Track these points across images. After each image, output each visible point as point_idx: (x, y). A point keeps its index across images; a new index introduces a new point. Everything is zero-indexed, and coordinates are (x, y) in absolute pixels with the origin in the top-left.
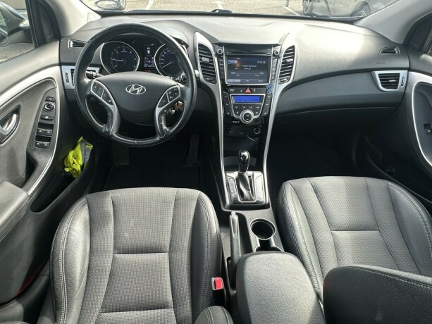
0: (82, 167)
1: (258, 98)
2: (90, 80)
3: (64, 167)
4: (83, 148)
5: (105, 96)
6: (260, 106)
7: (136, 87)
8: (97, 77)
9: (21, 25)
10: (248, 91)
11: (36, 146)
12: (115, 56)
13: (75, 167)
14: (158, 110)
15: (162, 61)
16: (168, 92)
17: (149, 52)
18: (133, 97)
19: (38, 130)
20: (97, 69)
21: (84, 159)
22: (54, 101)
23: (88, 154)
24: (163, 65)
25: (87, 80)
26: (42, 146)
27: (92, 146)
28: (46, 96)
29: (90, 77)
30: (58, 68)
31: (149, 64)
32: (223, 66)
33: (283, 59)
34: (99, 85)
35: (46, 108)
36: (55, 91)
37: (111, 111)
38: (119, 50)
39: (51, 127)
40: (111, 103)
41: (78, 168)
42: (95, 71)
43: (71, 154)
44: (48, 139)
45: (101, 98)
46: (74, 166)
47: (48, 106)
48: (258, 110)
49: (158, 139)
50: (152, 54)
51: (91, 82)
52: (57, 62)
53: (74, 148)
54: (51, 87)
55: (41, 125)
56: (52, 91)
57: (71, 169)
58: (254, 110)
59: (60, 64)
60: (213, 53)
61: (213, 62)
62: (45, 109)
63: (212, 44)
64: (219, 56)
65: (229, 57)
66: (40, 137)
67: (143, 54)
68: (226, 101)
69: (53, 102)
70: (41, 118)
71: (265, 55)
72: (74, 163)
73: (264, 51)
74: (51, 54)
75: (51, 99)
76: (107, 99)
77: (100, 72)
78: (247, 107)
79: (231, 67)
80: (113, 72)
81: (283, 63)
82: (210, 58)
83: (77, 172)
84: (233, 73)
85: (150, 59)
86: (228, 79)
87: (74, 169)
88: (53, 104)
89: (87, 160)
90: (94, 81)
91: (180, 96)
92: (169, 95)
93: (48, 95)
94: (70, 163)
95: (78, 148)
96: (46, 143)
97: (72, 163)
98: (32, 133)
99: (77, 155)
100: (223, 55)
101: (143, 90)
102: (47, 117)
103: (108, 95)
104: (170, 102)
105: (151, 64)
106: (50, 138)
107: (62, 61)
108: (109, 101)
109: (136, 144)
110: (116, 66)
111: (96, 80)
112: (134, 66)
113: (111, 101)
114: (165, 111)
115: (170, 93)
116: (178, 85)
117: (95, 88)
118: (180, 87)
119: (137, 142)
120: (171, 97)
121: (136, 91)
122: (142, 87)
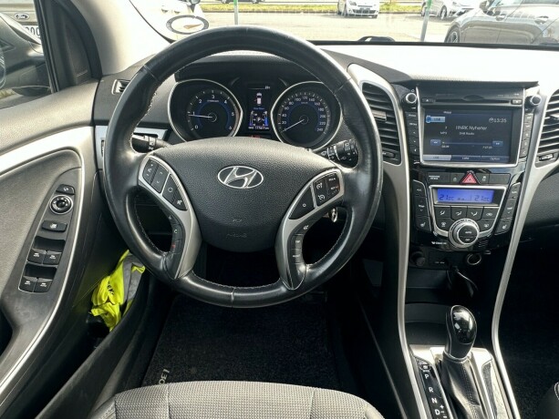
0: (122, 308)
1: (490, 195)
2: (139, 154)
3: (91, 306)
4: (128, 274)
5: (171, 190)
6: (494, 211)
7: (241, 172)
8: (156, 147)
9: (32, 53)
10: (470, 179)
11: (23, 287)
12: (196, 108)
13: (110, 310)
14: (288, 226)
15: (283, 119)
16: (315, 184)
17: (259, 101)
18: (234, 194)
19: (32, 252)
20: (161, 133)
21: (127, 293)
22: (73, 194)
23: (136, 283)
24: (284, 126)
25: (132, 155)
26: (36, 288)
27: (144, 268)
28: (58, 184)
29: (142, 148)
30: (89, 129)
31: (257, 124)
32: (416, 129)
33: (548, 114)
34: (158, 166)
35: (55, 207)
36: (77, 174)
37: (181, 225)
38: (205, 98)
39: (60, 245)
40: (183, 208)
41: (115, 311)
42: (155, 136)
43: (105, 283)
44: (50, 272)
45: (160, 196)
46: (108, 307)
47: (59, 202)
48: (489, 220)
49: (283, 290)
50: (267, 105)
51: (140, 159)
52: (89, 118)
53: (111, 271)
54: (70, 165)
55: (41, 242)
56: (71, 173)
57: (101, 311)
58: (480, 220)
59: (94, 123)
60: (395, 102)
61: (394, 120)
62: (52, 211)
63: (390, 83)
64: (407, 108)
65: (428, 109)
66: (34, 269)
67: (249, 105)
68: (418, 198)
69: (70, 194)
70: (43, 228)
71: (509, 105)
72: (108, 301)
73: (507, 97)
74: (80, 104)
75: (66, 189)
76: (174, 197)
77: (166, 138)
78: (467, 213)
79: (431, 130)
80: (191, 137)
81: (546, 122)
82: (387, 112)
83: (113, 319)
84: (436, 142)
85: (260, 113)
86: (425, 153)
87: (107, 313)
88: (69, 199)
89: (132, 295)
90: (149, 156)
91: (341, 193)
92: (318, 192)
93: (63, 181)
94: (101, 301)
95: (119, 272)
96: (44, 282)
97: (104, 300)
98: (20, 259)
99: (116, 286)
100: (416, 105)
101: (258, 178)
102: (54, 226)
103: (176, 189)
104: (317, 208)
105: (261, 123)
106: (54, 270)
107: (96, 118)
108: (179, 202)
109: (233, 298)
110: (196, 127)
111: (154, 154)
112: (231, 128)
113: (183, 203)
114: (305, 228)
115: (318, 187)
116: (336, 168)
117: (148, 173)
118: (342, 173)
119: (236, 294)
120: (321, 197)
121: (241, 182)
122: (255, 172)
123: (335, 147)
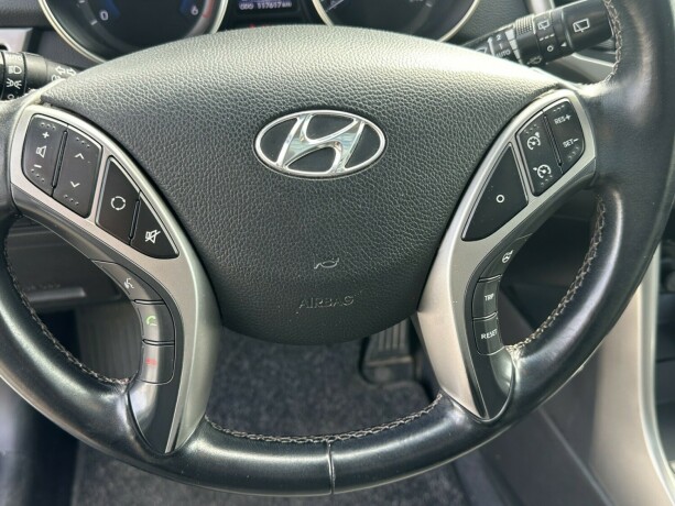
5: (119, 204)
7: (319, 127)
16: (522, 136)
18: (309, 193)
40: (163, 250)
45: (90, 225)
76: (131, 222)
90: (31, 107)
91: (591, 154)
92: (533, 158)
101: (369, 138)
103: (133, 196)
104: (534, 203)
108: (150, 236)
109: (331, 471)
110: (104, 15)
111: (43, 101)
112: (194, 10)
113: (162, 238)
114: (506, 258)
115: (530, 143)
116: (559, 87)
117: (38, 159)
118: (581, 98)
119: (339, 457)
120: (543, 170)
121: (324, 156)
122: (359, 123)
123: (510, 34)
